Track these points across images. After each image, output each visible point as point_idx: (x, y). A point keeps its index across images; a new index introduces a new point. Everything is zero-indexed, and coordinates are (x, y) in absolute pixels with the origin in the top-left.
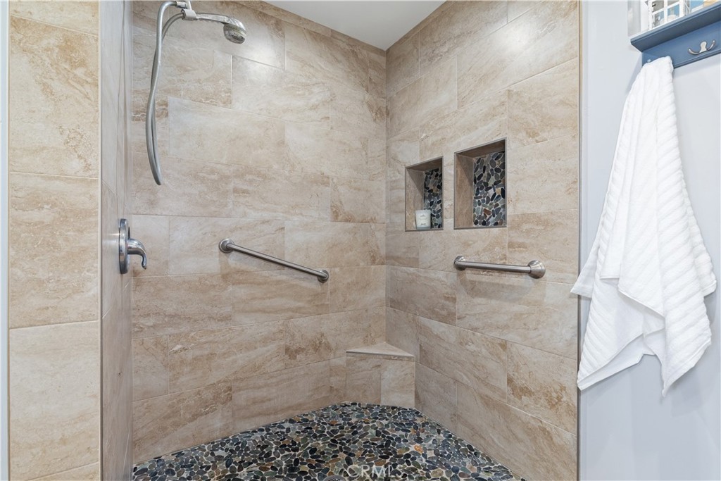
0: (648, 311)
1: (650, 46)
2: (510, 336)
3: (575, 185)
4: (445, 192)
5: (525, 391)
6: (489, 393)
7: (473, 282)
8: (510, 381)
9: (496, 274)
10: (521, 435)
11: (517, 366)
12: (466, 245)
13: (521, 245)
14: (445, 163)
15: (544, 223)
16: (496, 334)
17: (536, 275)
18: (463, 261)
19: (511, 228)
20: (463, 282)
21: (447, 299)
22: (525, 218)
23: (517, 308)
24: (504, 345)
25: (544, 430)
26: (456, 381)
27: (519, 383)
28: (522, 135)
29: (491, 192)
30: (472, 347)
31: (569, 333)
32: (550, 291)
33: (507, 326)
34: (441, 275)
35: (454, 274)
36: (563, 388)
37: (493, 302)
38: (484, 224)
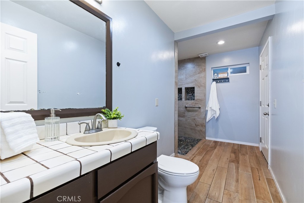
0: (214, 110)
1: (214, 80)
2: (196, 117)
3: (205, 96)
4: (183, 94)
5: (198, 125)
6: (191, 127)
7: (189, 110)
8: (195, 125)
9: (193, 108)
10: (197, 132)
11: (197, 122)
12: (187, 103)
13: (197, 103)
14: (182, 89)
15: (201, 100)
16: (193, 118)
17: (199, 108)
18: (187, 106)
19: (196, 101)
20: (187, 110)
21: (183, 113)
22: (198, 99)
23: (197, 113)
24: (194, 119)
25: (201, 130)
26: (185, 127)
27: (197, 124)
28: (197, 87)
29: (190, 94)
30: (188, 121)
31: (204, 115)
32: (202, 110)
33: (195, 116)
34: (182, 109)
35: (185, 109)
36: (203, 123)
37: (193, 113)
38: (189, 100)
